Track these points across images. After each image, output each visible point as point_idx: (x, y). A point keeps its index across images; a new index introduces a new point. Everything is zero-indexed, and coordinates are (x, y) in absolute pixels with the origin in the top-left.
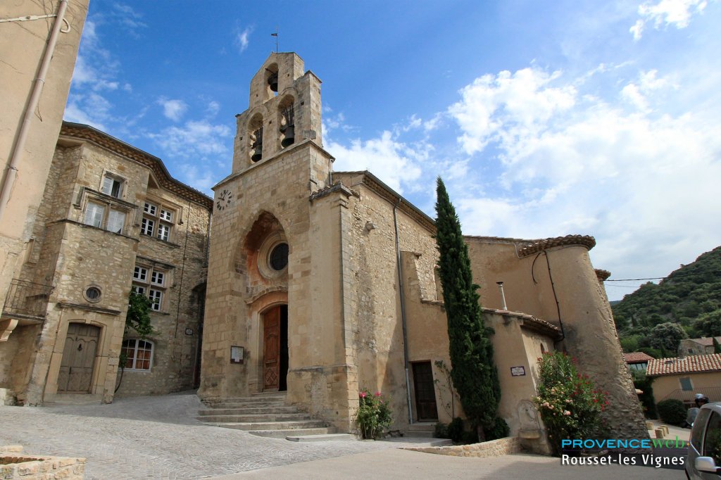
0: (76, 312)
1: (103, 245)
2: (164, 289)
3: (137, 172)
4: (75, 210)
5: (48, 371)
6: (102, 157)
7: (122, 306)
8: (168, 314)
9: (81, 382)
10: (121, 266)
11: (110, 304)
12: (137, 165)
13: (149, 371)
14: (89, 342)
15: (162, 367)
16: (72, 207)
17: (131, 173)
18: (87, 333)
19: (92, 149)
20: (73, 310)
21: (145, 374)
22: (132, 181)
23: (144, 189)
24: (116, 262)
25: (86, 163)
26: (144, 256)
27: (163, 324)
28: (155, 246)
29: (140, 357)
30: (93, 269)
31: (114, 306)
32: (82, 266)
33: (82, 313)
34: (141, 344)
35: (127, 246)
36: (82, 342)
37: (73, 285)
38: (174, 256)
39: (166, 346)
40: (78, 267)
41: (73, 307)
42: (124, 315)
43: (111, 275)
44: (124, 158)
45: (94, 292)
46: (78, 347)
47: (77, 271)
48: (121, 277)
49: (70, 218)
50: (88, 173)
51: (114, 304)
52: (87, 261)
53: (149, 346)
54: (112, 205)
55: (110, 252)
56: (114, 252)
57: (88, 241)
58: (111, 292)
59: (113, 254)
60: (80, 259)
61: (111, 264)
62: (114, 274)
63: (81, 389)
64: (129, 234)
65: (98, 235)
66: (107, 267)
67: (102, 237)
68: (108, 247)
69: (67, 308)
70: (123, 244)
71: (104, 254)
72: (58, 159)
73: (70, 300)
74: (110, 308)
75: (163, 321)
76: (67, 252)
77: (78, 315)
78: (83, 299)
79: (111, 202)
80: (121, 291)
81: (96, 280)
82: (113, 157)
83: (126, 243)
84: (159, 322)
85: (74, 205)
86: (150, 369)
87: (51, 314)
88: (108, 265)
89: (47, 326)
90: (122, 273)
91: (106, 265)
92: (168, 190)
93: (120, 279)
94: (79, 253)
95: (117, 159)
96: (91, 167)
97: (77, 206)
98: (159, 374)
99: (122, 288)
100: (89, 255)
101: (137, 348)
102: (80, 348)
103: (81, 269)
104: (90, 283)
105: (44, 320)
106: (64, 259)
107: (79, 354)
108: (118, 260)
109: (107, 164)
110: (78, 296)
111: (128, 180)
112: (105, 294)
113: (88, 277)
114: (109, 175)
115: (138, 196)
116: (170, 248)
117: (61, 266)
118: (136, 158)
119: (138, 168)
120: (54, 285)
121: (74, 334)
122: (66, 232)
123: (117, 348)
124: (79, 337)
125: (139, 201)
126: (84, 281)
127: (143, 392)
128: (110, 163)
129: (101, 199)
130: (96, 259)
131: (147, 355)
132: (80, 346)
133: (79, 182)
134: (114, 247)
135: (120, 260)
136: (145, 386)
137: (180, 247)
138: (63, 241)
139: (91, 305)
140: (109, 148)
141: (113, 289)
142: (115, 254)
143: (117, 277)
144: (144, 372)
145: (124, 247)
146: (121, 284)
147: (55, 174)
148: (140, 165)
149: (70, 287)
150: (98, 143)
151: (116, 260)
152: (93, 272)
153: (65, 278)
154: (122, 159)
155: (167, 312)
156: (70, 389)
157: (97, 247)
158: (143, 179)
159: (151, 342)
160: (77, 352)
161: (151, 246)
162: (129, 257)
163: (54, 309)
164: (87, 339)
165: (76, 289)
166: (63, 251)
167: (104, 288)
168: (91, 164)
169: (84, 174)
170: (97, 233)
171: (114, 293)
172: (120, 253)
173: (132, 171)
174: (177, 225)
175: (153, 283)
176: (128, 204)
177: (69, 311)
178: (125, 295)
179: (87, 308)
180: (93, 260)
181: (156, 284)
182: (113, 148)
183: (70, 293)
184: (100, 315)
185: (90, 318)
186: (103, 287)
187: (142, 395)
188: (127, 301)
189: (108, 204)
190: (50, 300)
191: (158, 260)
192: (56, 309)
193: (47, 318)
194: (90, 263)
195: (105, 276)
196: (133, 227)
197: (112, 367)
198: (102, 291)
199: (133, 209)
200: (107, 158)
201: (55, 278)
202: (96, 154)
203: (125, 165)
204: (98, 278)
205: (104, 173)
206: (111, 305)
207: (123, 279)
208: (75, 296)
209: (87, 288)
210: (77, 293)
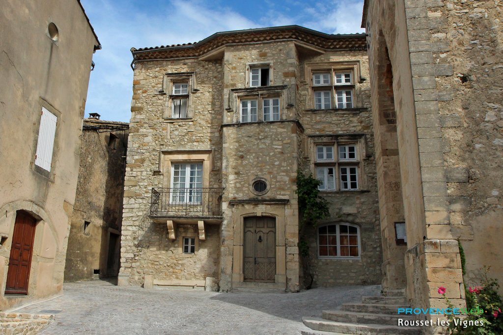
0: (247, 206)
1: (260, 137)
2: (357, 164)
3: (281, 50)
4: (229, 114)
5: (233, 262)
6: (243, 53)
7: (290, 193)
8: (368, 191)
9: (267, 271)
10: (282, 153)
11: (278, 193)
12: (279, 43)
13: (359, 258)
14: (267, 233)
15: (372, 253)
16: (225, 112)
17: (274, 55)
18: (264, 224)
19: (233, 51)
20: (243, 205)
21: (351, 261)
22: (277, 62)
23: (292, 65)
24: (276, 150)
25: (230, 66)
26: (323, 133)
27: (363, 203)
28: (335, 118)
29: (345, 243)
30: (255, 163)
31: (283, 195)
32: (245, 162)
33: (252, 206)
34: (343, 229)
35: (285, 130)
36: (262, 235)
37: (240, 183)
38: (361, 122)
39: (373, 228)
40: (241, 165)
41: (242, 202)
42: (295, 203)
43: (273, 165)
44: (264, 43)
45: (260, 185)
46: (258, 238)
47: (242, 168)
48: (284, 164)
49: (225, 122)
50: (233, 75)
51: (282, 193)
52: (248, 157)
53: (353, 230)
54: (261, 95)
55: (268, 141)
56: (272, 140)
57: (246, 139)
58: (277, 182)
59: (272, 143)
60: (242, 157)
61: (271, 154)
62: (277, 163)
63: (268, 278)
64: (284, 118)
65: (253, 129)
66: (268, 158)
67: (258, 130)
68: (266, 137)
69: (237, 205)
70: (280, 130)
71: (263, 146)
72: (218, 72)
73: (240, 196)
74: (279, 197)
75: (362, 200)
76: (229, 154)
77: (249, 209)
78: (251, 193)
79: (260, 92)
80: (287, 179)
81: (259, 173)
82: (252, 49)
83: (283, 128)
84: (358, 202)
85: (227, 109)
86: (359, 256)
87: (226, 212)
88: (269, 155)
89: (225, 222)
90: (284, 160)
91: (266, 156)
92: (335, 50)
93: (284, 167)
94: (240, 151)
95: (257, 48)
96: (234, 68)
97: (229, 110)
98: (369, 261)
99: (287, 175)
100: (249, 151)
101: (338, 234)
102: (260, 240)
103: (244, 166)
104: (255, 177)
105: (221, 218)
106: (227, 161)
107: (261, 246)
108: (278, 147)
109: (248, 58)
110: (246, 192)
111: (271, 62)
112: (271, 185)
113: (251, 172)
114: (252, 67)
115: (286, 75)
116: (354, 114)
117: (226, 168)
118: (274, 38)
119: (281, 46)
120: (224, 186)
121: (252, 227)
122: (225, 136)
123: (294, 237)
124: (258, 230)
125: (288, 80)
126: (248, 176)
127: (352, 282)
128: (251, 56)
129: (250, 93)
130: (256, 153)
131: (353, 240)
132: (260, 237)
133: (227, 86)
134: (271, 136)
135: (281, 147)
136: (353, 275)
137: (367, 109)
138: (224, 145)
139: (260, 198)
140: (245, 42)
141: (279, 177)
142: (274, 143)
143: (280, 166)
144: (351, 259)
145: (281, 133)
146: (286, 171)
147: (218, 87)
148: (281, 42)
149: (238, 185)
150: (235, 42)
151: (276, 149)
152: (256, 166)
153: (232, 177)
154: (262, 45)
155: (365, 189)
156: (258, 278)
157: (255, 141)
158: (288, 55)
159: (355, 226)
160: (259, 243)
161: (329, 120)
162: (289, 141)
163: (228, 207)
164: (265, 230)
165: (243, 186)
166: (225, 153)
167: (269, 179)
168: (234, 65)
169: (230, 78)
170: (252, 127)
171: (279, 182)
172: (278, 140)
173: (274, 52)
174: (358, 85)
175: (342, 160)
176: (276, 87)
177: (240, 207)
178: (293, 181)
179: (255, 202)
180: (254, 155)
181: (348, 159)
182: (249, 40)
183: (238, 190)
184: (269, 206)
185: (261, 210)
186: (267, 178)
187: (351, 284)
188: (295, 187)
189: (258, 95)
190: (223, 200)
191: (341, 132)
192: (230, 206)
193: (224, 216)
194: (251, 158)
195: (268, 167)
196: (287, 108)
197: (292, 256)
198: (267, 183)
199: (284, 91)
200: (247, 52)
201: (224, 180)
202: (237, 53)
203: (266, 50)
204: (261, 170)
205: (247, 67)
206: (280, 195)
207: (287, 166)
208: (243, 192)
209: (251, 183)
210: (244, 189)
